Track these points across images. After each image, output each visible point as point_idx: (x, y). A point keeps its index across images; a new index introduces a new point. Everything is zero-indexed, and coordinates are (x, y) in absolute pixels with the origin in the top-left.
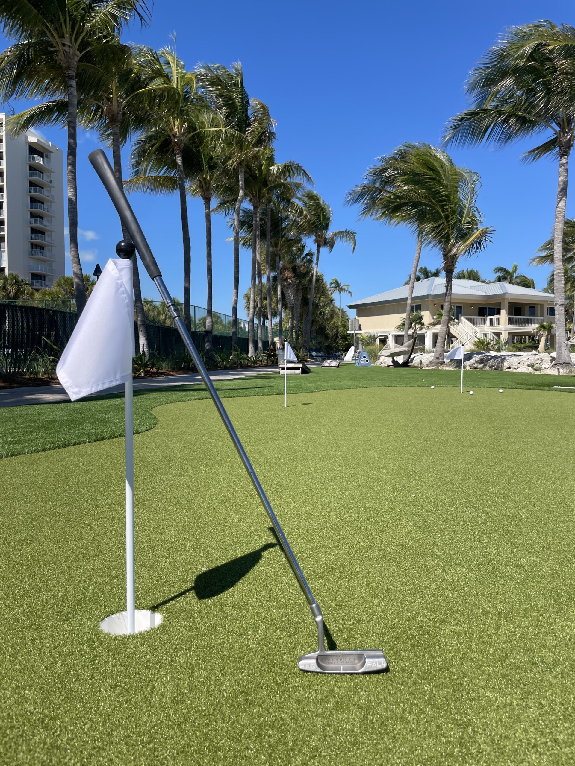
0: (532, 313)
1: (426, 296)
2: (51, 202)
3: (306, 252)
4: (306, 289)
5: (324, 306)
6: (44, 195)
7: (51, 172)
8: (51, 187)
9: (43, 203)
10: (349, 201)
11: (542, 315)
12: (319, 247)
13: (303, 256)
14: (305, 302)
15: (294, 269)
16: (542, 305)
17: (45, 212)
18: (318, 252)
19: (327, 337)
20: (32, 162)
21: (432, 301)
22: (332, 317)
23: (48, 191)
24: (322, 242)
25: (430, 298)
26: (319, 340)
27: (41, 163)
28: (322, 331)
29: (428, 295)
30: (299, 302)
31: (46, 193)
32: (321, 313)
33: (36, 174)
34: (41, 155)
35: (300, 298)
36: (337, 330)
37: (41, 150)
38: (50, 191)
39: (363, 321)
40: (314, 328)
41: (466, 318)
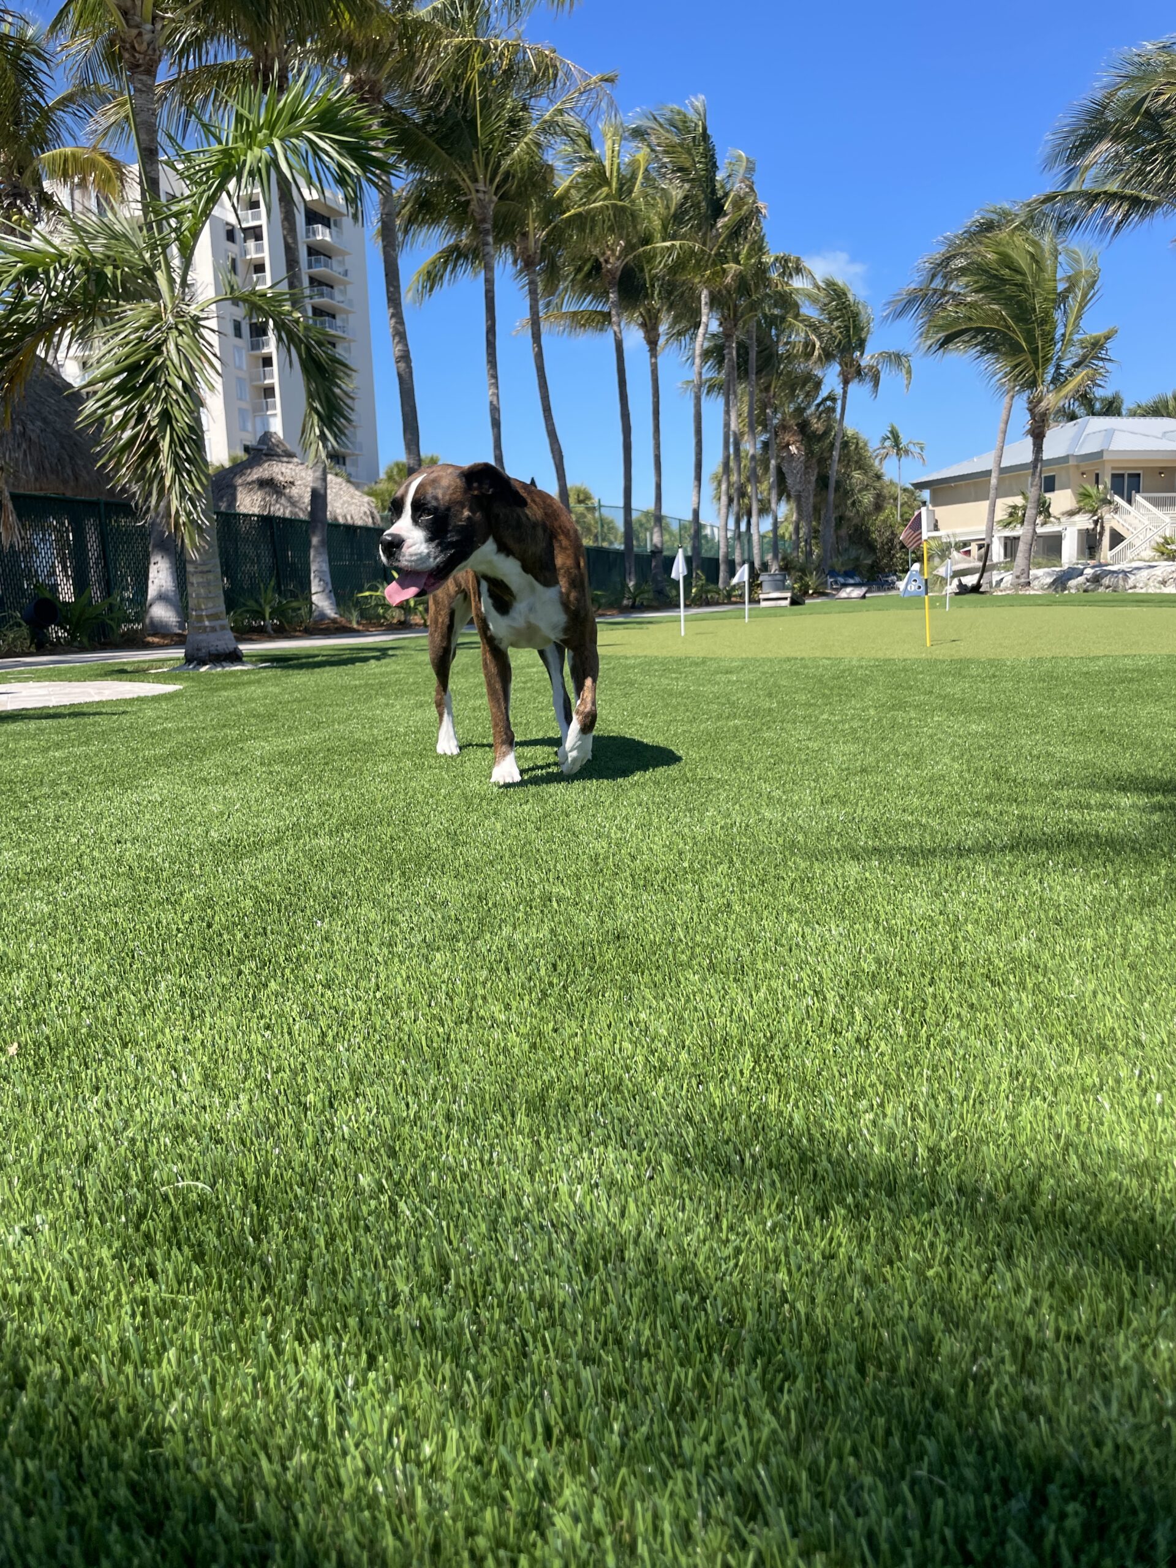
1: (1065, 459)
2: (347, 312)
3: (824, 393)
4: (823, 461)
5: (860, 491)
6: (334, 300)
7: (343, 253)
8: (345, 284)
9: (334, 317)
10: (888, 316)
12: (846, 382)
13: (819, 400)
14: (823, 481)
15: (804, 427)
17: (339, 333)
18: (845, 392)
19: (871, 547)
20: (311, 239)
21: (1078, 467)
22: (878, 507)
23: (341, 291)
24: (852, 373)
25: (1072, 462)
26: (853, 553)
27: (328, 239)
28: (861, 537)
29: (1067, 457)
30: (812, 487)
31: (338, 296)
32: (853, 504)
33: (318, 261)
34: (326, 222)
35: (813, 479)
36: (892, 533)
37: (325, 212)
38: (344, 292)
39: (943, 513)
40: (843, 532)
41: (1146, 498)
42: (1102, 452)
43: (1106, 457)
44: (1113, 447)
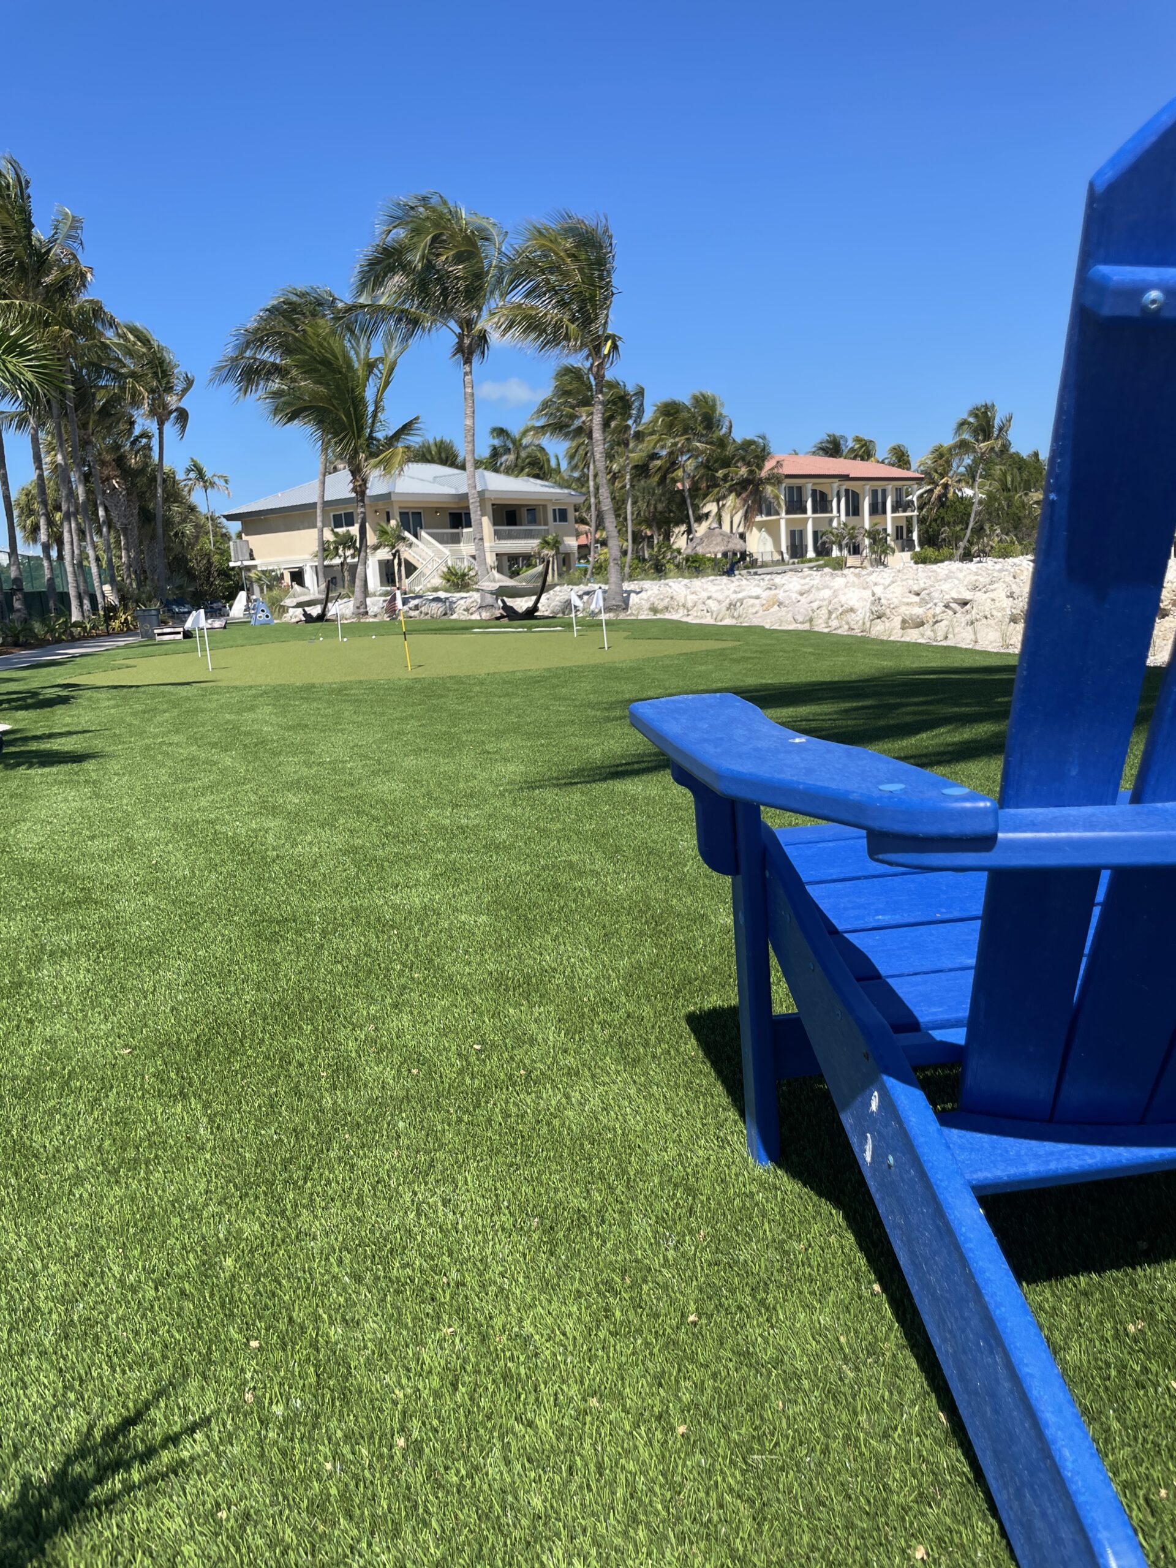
0: (533, 521)
5: (180, 522)
11: (546, 524)
12: (160, 422)
13: (134, 437)
15: (121, 463)
16: (545, 506)
18: (160, 431)
19: (190, 575)
21: (373, 507)
22: (197, 539)
24: (165, 416)
26: (178, 581)
28: (178, 564)
30: (135, 520)
32: (176, 535)
35: (136, 511)
36: (209, 560)
39: (255, 541)
41: (429, 534)
42: (390, 493)
43: (393, 499)
44: (397, 491)
